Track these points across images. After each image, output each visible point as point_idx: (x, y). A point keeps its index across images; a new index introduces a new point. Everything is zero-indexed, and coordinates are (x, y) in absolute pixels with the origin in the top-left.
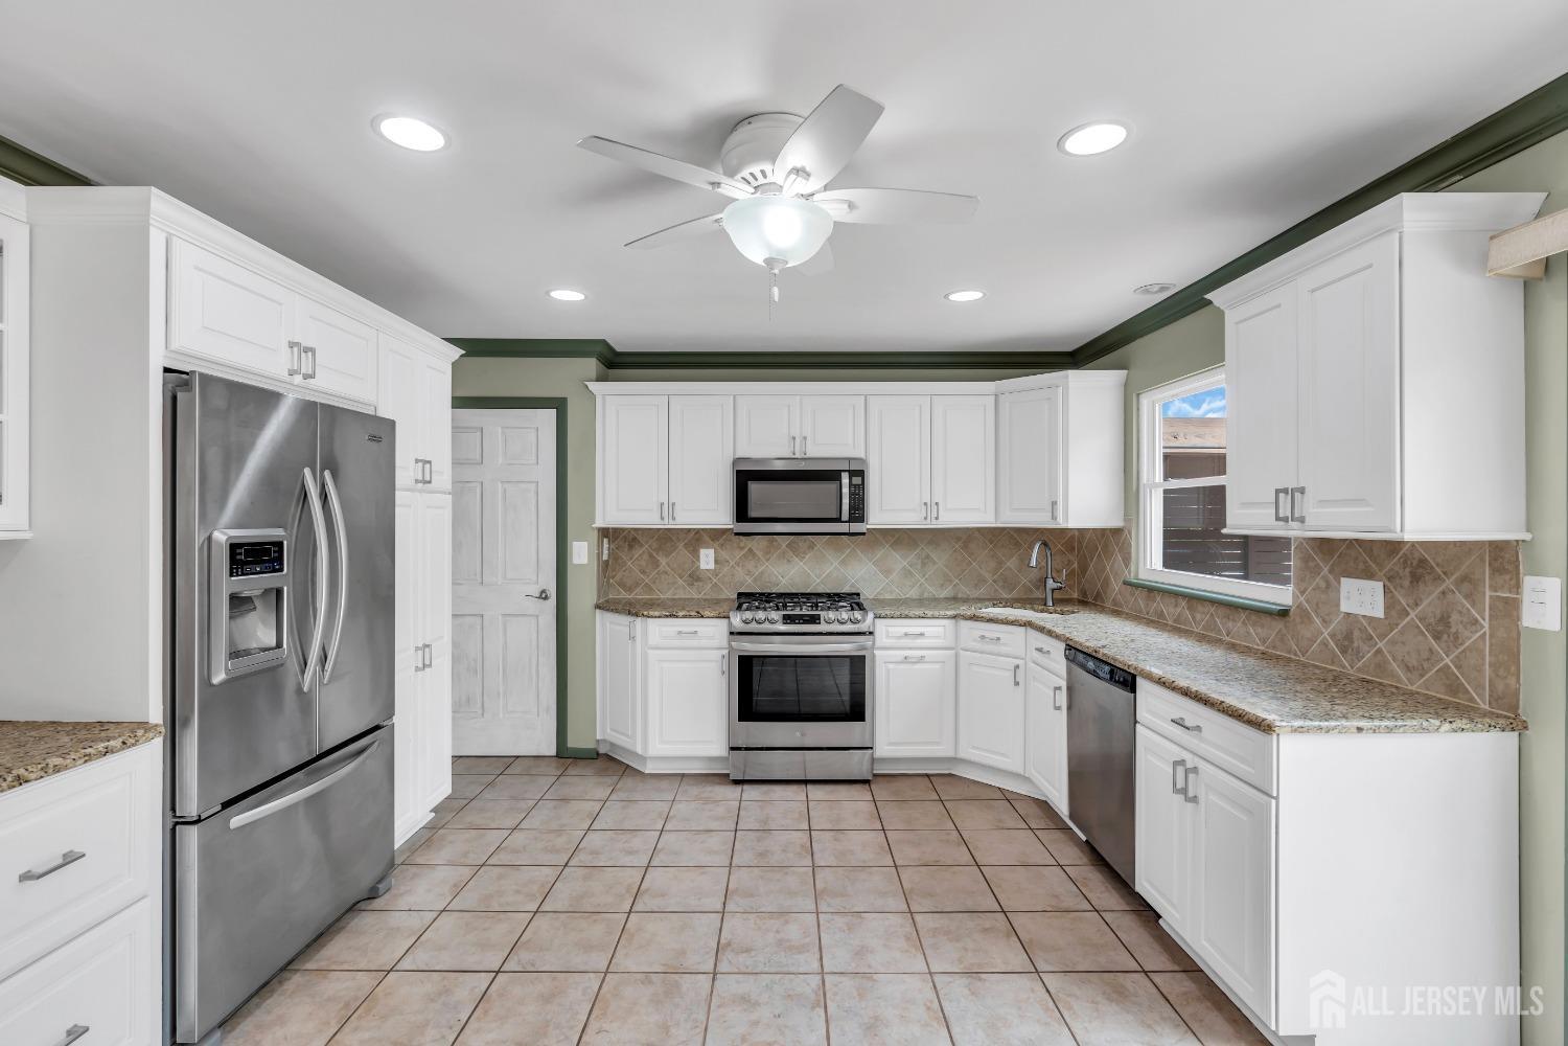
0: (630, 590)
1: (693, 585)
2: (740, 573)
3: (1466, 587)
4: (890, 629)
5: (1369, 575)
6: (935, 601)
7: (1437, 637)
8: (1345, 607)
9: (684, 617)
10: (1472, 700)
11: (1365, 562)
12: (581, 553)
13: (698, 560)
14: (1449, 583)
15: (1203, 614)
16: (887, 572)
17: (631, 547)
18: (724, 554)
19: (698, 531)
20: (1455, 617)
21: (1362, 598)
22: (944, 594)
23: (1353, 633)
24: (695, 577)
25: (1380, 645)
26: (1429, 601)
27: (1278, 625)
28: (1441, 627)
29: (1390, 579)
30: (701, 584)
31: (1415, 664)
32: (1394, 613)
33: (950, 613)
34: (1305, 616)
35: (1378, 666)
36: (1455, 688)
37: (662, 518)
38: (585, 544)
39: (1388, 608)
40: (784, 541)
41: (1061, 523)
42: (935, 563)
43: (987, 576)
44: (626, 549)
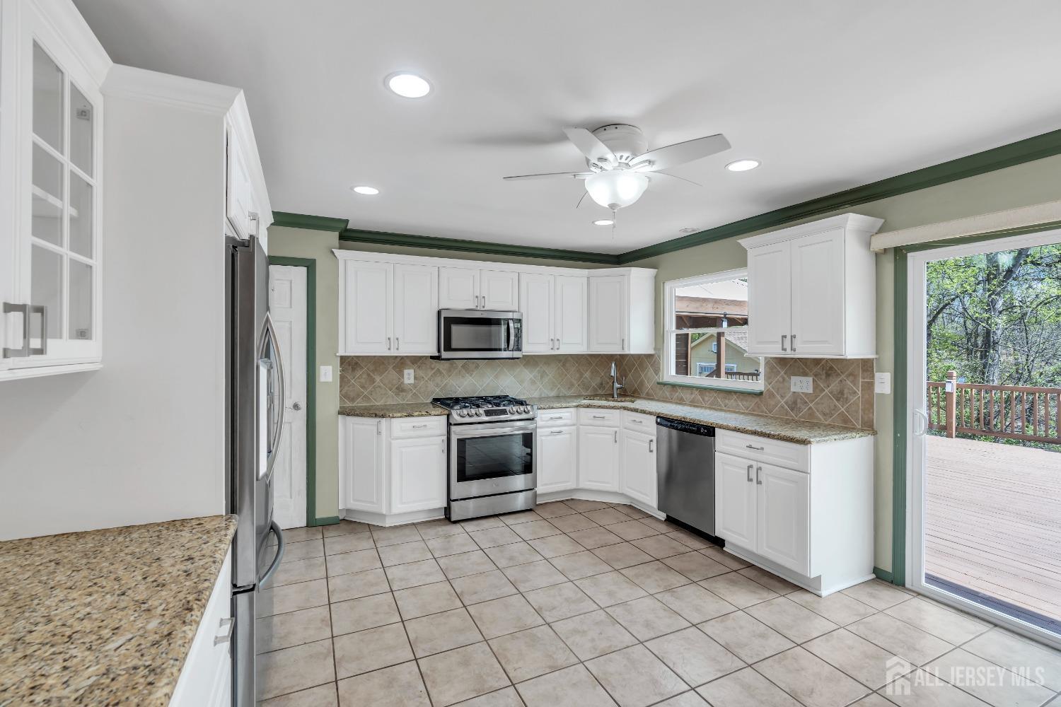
0: (353, 400)
1: (399, 395)
2: (431, 385)
3: (851, 378)
4: (543, 416)
5: (805, 374)
6: (565, 398)
7: (838, 400)
8: (793, 389)
9: (419, 416)
10: (854, 425)
11: (803, 369)
12: (328, 374)
13: (403, 377)
14: (843, 376)
15: (709, 398)
16: (521, 382)
17: (354, 369)
18: (421, 373)
19: (402, 358)
20: (846, 391)
21: (802, 385)
22: (553, 394)
23: (796, 403)
24: (400, 389)
25: (811, 405)
26: (834, 385)
27: (757, 400)
28: (840, 396)
29: (816, 375)
30: (404, 394)
31: (828, 412)
32: (817, 390)
33: (574, 404)
34: (772, 395)
35: (810, 414)
36: (846, 420)
38: (330, 368)
39: (815, 388)
40: (460, 363)
41: (626, 352)
42: (548, 375)
43: (575, 382)
44: (350, 371)
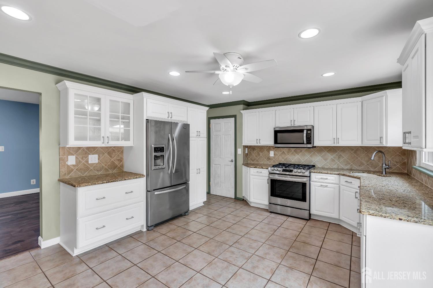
0: (253, 161)
1: (268, 160)
2: (281, 158)
12: (240, 151)
13: (270, 154)
16: (326, 160)
17: (253, 150)
18: (276, 153)
19: (270, 147)
24: (269, 158)
30: (270, 160)
37: (257, 143)
38: (240, 149)
40: (293, 150)
42: (343, 157)
43: (364, 162)
44: (252, 151)
